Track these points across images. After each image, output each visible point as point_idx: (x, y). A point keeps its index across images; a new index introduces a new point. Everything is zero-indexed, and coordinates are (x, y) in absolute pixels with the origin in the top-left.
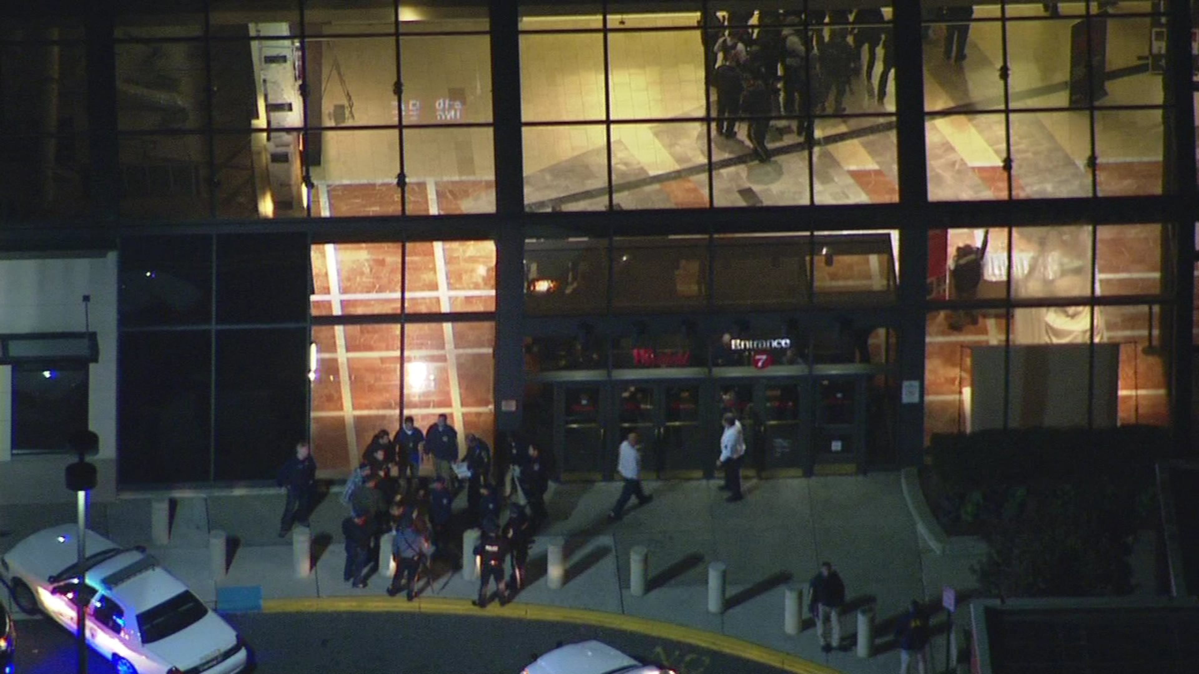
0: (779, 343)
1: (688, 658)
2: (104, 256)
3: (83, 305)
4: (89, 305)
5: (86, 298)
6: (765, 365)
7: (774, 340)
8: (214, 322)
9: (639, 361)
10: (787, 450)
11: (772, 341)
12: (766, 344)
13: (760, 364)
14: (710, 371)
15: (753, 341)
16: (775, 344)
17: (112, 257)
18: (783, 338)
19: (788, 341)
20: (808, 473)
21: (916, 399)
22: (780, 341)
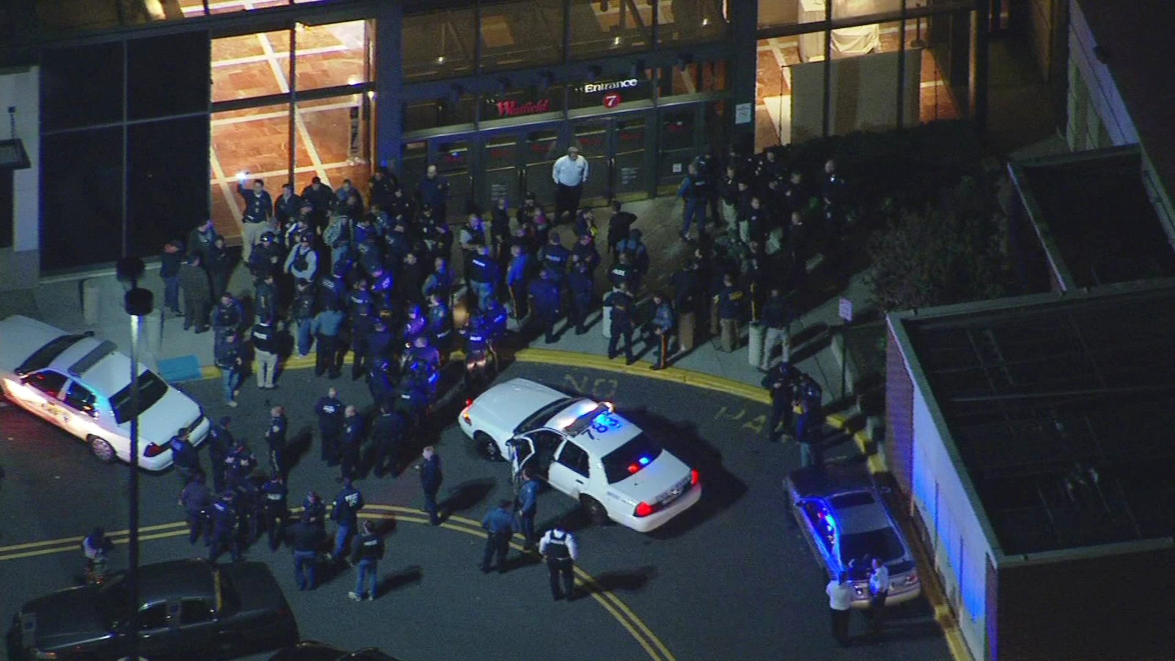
0: (627, 83)
1: (597, 383)
2: (27, 70)
3: (8, 114)
4: (15, 115)
5: (11, 110)
6: (615, 103)
7: (623, 81)
8: (125, 119)
9: (504, 112)
10: (634, 177)
11: (622, 82)
12: (616, 85)
13: (610, 104)
14: (566, 114)
15: (605, 83)
16: (623, 84)
17: (34, 71)
18: (630, 79)
19: (635, 80)
20: (653, 195)
21: (748, 120)
22: (628, 81)
